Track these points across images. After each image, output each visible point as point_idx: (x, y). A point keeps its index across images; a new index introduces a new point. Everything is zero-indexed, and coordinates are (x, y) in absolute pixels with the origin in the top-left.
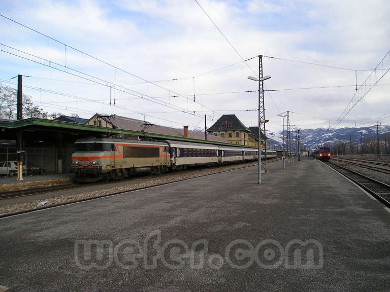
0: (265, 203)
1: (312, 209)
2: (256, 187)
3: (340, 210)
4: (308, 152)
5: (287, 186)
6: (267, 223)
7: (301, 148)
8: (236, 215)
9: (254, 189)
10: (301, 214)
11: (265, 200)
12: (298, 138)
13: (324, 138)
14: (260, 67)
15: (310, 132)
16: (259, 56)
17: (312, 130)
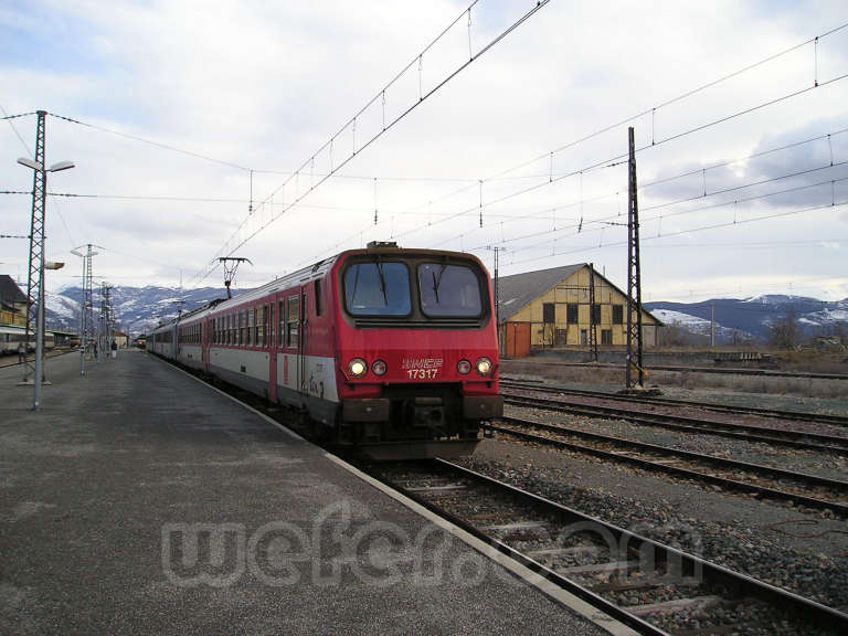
0: (68, 454)
1: (180, 464)
2: (30, 417)
3: (241, 463)
4: (128, 337)
5: (105, 413)
6: (92, 500)
7: (110, 329)
8: (10, 485)
9: (28, 422)
10: (162, 475)
11: (66, 447)
12: (105, 306)
13: (159, 309)
14: (38, 139)
15: (129, 293)
16: (38, 113)
17: (135, 289)
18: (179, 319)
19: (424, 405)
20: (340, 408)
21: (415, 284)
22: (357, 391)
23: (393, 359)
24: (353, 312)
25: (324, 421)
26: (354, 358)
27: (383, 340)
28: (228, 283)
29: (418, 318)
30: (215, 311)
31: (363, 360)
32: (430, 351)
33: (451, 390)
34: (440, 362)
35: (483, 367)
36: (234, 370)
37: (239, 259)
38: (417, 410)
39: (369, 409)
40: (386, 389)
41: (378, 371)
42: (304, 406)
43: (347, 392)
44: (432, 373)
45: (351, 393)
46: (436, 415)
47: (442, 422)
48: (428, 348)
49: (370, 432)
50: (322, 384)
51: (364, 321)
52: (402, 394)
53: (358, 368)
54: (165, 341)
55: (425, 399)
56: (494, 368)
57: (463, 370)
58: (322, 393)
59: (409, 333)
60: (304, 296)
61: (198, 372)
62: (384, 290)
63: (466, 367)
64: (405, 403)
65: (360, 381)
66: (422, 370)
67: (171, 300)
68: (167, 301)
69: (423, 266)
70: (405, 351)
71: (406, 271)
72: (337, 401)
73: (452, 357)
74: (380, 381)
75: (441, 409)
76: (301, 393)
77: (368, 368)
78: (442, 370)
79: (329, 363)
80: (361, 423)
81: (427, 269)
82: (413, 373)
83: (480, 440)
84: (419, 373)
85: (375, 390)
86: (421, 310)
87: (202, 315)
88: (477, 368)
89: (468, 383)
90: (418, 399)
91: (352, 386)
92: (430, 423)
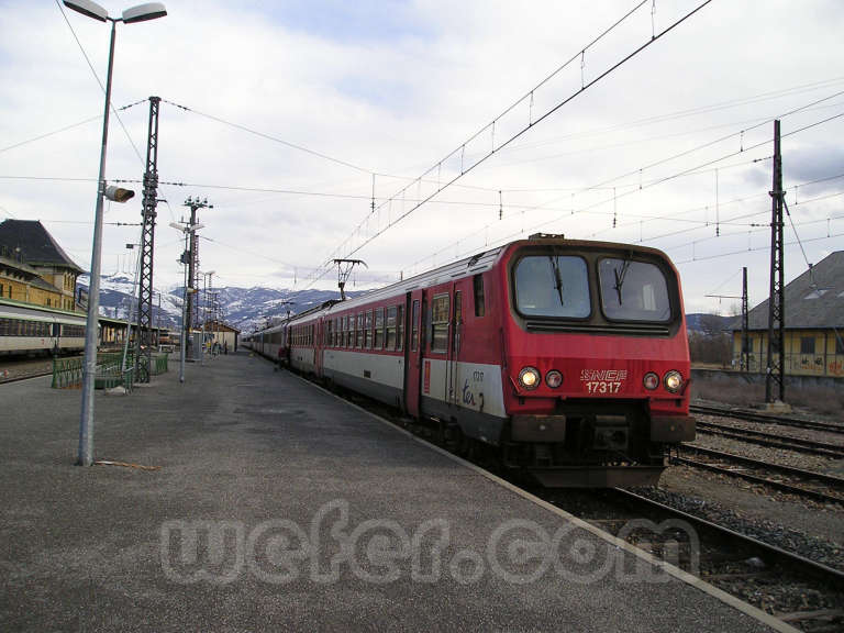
13: (265, 310)
15: (236, 294)
17: (243, 290)
18: (289, 320)
19: (605, 424)
20: (508, 424)
21: (594, 283)
22: (528, 405)
23: (571, 369)
24: (523, 312)
25: (484, 439)
26: (526, 367)
27: (558, 346)
28: (341, 285)
29: (598, 321)
30: (331, 312)
31: (535, 368)
32: (613, 360)
33: (636, 408)
34: (623, 375)
35: (673, 382)
36: (356, 375)
37: (354, 262)
38: (598, 430)
39: (543, 428)
40: (560, 404)
41: (552, 382)
42: (453, 419)
43: (516, 406)
44: (614, 387)
45: (523, 407)
46: (619, 437)
47: (625, 446)
48: (610, 357)
49: (541, 453)
50: (481, 395)
51: (538, 324)
52: (580, 411)
53: (529, 378)
54: (273, 342)
55: (609, 418)
56: (685, 383)
57: (649, 384)
58: (482, 406)
59: (589, 339)
60: (456, 295)
61: (310, 375)
62: (559, 287)
63: (653, 381)
64: (583, 421)
65: (533, 394)
66: (603, 384)
67: (277, 301)
68: (274, 303)
69: (603, 261)
70: (584, 360)
71: (584, 267)
72: (503, 415)
73: (639, 369)
74: (556, 394)
75: (626, 430)
76: (450, 405)
77: (542, 379)
78: (627, 384)
79: (494, 372)
80: (532, 444)
81: (608, 265)
82: (593, 386)
83: (664, 468)
84: (599, 387)
85: (550, 405)
86: (602, 312)
87: (315, 316)
88: (666, 382)
89: (656, 400)
90: (598, 417)
91: (522, 399)
92: (613, 446)
